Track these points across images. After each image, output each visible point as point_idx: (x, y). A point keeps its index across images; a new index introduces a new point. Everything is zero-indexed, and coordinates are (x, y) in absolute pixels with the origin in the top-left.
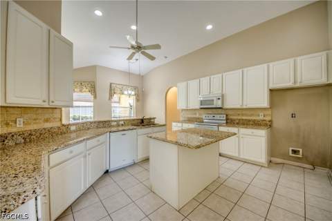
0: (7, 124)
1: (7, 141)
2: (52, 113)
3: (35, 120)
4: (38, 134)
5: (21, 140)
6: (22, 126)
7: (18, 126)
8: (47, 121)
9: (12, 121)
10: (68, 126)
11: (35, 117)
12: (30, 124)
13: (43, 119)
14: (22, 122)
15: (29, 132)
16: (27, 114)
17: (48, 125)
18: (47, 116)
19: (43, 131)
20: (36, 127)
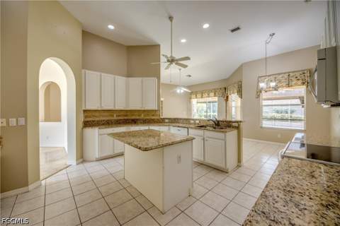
0: (139, 116)
1: (138, 121)
3: (148, 115)
4: (148, 121)
7: (142, 117)
8: (153, 115)
13: (151, 115)
16: (146, 113)
17: (153, 118)
20: (148, 118)
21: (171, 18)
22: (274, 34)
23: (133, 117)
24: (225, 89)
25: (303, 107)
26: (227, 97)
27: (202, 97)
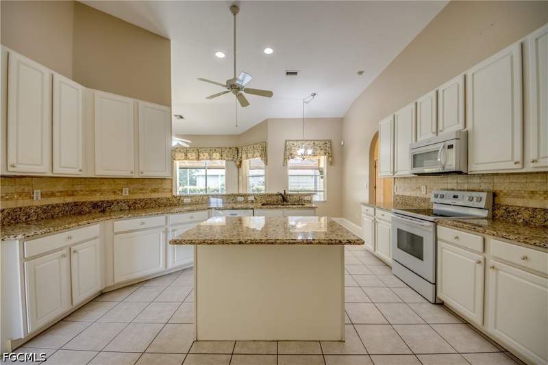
0: (115, 193)
1: (112, 206)
2: (162, 183)
3: (141, 189)
4: (143, 203)
5: (125, 206)
6: (127, 194)
7: (124, 194)
9: (119, 190)
10: (179, 198)
11: (140, 187)
12: (136, 193)
13: (150, 189)
14: (127, 192)
15: (134, 201)
16: (134, 184)
17: (155, 196)
18: (154, 187)
19: (149, 202)
20: (141, 196)
21: (235, 9)
22: (315, 94)
23: (97, 198)
24: (237, 150)
25: (322, 177)
26: (241, 162)
27: (198, 159)
